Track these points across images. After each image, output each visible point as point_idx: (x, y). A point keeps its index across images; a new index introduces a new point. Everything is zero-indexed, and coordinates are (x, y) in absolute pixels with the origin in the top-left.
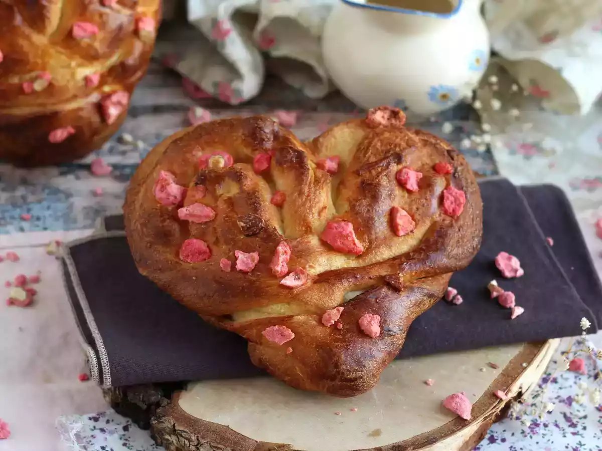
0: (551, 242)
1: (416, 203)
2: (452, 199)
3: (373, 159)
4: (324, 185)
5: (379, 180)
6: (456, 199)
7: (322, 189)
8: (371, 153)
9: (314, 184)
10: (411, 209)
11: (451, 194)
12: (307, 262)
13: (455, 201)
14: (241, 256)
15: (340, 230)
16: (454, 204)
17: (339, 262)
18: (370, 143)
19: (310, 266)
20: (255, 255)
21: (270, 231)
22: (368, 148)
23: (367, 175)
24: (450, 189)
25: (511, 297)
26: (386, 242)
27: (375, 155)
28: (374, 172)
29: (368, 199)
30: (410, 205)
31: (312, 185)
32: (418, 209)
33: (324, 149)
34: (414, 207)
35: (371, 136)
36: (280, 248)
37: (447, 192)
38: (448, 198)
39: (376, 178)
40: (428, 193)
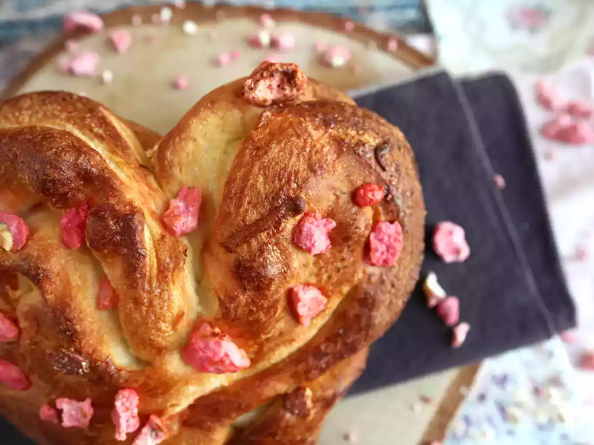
0: (500, 181)
1: (326, 271)
2: (382, 248)
3: (253, 216)
4: (175, 273)
5: (264, 259)
6: (389, 248)
7: (174, 282)
8: (249, 203)
9: (158, 280)
10: (320, 281)
11: (381, 240)
12: (167, 401)
13: (388, 250)
14: (67, 406)
15: (209, 354)
16: (386, 253)
17: (215, 382)
18: (245, 179)
19: (173, 405)
20: (86, 406)
21: (101, 369)
22: (242, 192)
23: (244, 251)
24: (380, 230)
25: (453, 305)
26: (284, 338)
27: (255, 207)
28: (254, 243)
29: (249, 293)
30: (318, 275)
31: (155, 284)
32: (329, 277)
33: (176, 171)
34: (325, 277)
35: (247, 158)
36: (118, 404)
37: (376, 238)
38: (377, 250)
39: (259, 256)
40: (345, 250)
